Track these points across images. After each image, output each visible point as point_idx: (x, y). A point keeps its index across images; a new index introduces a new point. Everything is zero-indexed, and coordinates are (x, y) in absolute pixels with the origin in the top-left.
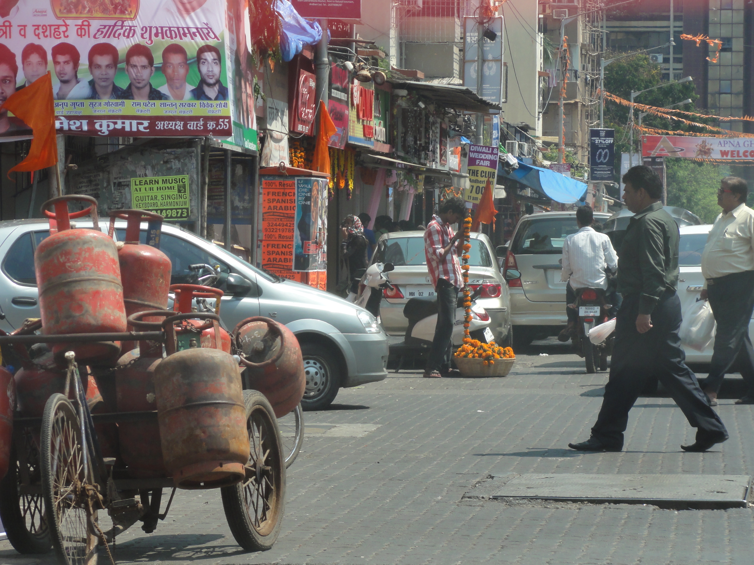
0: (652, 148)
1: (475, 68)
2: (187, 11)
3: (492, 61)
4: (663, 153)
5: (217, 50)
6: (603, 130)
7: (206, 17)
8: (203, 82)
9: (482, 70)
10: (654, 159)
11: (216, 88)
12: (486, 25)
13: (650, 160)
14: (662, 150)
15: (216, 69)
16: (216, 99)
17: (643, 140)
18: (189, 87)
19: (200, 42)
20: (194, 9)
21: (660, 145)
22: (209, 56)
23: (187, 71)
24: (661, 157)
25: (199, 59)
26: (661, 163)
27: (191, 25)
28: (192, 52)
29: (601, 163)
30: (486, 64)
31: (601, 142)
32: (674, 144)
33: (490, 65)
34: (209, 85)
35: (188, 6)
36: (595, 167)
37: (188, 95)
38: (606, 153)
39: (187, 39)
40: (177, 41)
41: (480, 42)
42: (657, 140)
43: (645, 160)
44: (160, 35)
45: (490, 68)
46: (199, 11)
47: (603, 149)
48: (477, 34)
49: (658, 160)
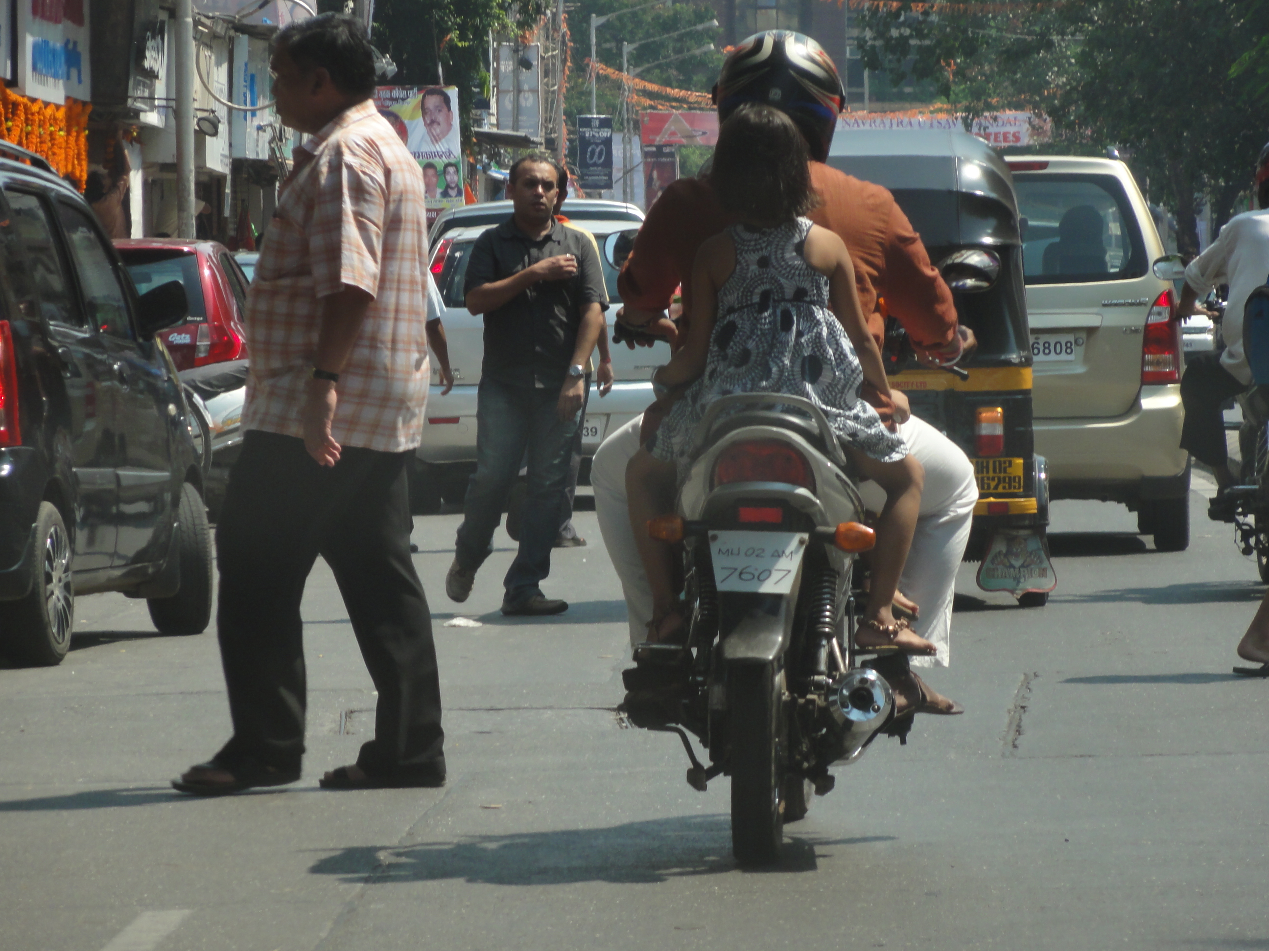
0: (658, 131)
1: (510, 98)
2: (437, 141)
3: (528, 91)
4: (674, 139)
5: (455, 165)
6: (596, 118)
7: (448, 145)
8: (448, 187)
9: (518, 100)
10: (660, 148)
11: (456, 190)
12: (521, 53)
13: (654, 149)
14: (673, 134)
15: (456, 178)
16: (456, 196)
17: (643, 121)
18: (439, 191)
19: (445, 160)
20: (440, 139)
21: (670, 126)
22: (451, 170)
23: (438, 179)
24: (671, 145)
25: (445, 171)
26: (672, 155)
27: (439, 149)
28: (440, 166)
29: (595, 165)
30: (522, 95)
31: (593, 135)
32: (691, 123)
33: (527, 95)
34: (452, 188)
35: (437, 138)
36: (585, 171)
37: (438, 196)
38: (601, 151)
39: (437, 159)
40: (431, 160)
41: (516, 72)
42: (664, 119)
43: (647, 149)
44: (421, 157)
45: (526, 99)
46: (443, 140)
47: (597, 145)
48: (511, 63)
49: (667, 150)
